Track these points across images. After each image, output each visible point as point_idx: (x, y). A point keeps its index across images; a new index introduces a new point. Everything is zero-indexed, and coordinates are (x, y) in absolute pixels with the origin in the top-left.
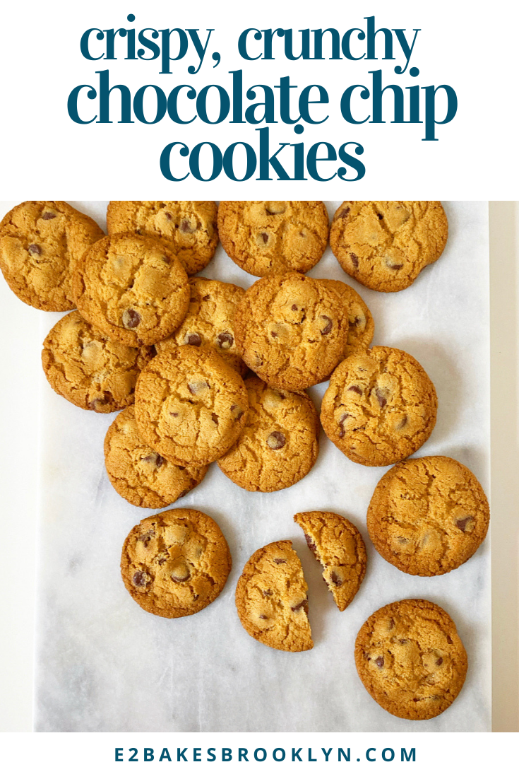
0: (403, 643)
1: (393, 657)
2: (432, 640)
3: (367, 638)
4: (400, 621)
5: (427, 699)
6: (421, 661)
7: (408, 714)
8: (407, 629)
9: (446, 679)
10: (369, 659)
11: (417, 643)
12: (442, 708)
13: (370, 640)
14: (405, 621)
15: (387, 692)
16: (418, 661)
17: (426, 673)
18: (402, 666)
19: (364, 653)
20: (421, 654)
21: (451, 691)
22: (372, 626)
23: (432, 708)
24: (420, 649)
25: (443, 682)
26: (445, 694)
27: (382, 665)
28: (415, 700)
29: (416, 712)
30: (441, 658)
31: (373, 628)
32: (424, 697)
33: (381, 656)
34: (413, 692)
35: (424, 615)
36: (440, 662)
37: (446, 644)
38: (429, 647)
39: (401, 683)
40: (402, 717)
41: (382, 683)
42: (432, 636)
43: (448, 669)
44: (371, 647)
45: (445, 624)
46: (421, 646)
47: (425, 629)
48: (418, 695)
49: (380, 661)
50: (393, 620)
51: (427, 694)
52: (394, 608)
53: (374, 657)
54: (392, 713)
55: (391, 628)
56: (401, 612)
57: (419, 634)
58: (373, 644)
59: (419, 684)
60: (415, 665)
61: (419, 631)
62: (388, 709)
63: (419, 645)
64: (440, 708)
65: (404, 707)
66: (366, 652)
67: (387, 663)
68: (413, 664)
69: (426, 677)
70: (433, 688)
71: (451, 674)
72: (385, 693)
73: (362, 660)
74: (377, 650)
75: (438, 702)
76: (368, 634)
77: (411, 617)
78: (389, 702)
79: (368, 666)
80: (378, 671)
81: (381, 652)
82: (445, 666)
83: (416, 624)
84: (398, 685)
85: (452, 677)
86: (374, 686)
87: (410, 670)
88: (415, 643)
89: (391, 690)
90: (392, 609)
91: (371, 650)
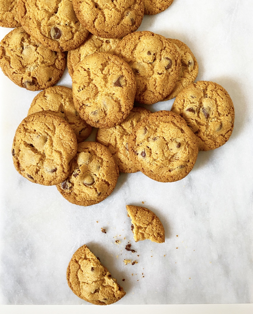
0: (154, 140)
1: (150, 149)
2: (171, 134)
3: (133, 142)
4: (150, 128)
5: (176, 169)
6: (168, 148)
7: (168, 179)
8: (156, 131)
9: (185, 155)
10: (138, 154)
11: (163, 137)
12: (187, 171)
13: (135, 143)
14: (153, 126)
15: (152, 170)
16: (166, 148)
17: (172, 154)
18: (157, 154)
19: (134, 151)
20: (167, 144)
21: (191, 161)
22: (135, 135)
23: (181, 173)
24: (166, 141)
25: (184, 157)
26: (187, 163)
27: (145, 156)
28: (170, 171)
29: (172, 177)
30: (180, 143)
31: (136, 136)
32: (174, 168)
33: (144, 150)
34: (167, 167)
35: (164, 120)
36: (179, 145)
37: (180, 134)
38: (171, 138)
39: (158, 164)
40: (165, 182)
41: (148, 166)
42: (170, 131)
43: (185, 149)
44: (137, 147)
45: (178, 122)
46: (166, 139)
47: (166, 128)
48: (171, 167)
49: (144, 154)
50: (146, 128)
51: (176, 165)
52: (145, 121)
53: (139, 152)
54: (158, 181)
55: (145, 133)
56: (150, 121)
57: (163, 132)
58: (138, 145)
59: (170, 161)
60: (164, 151)
61: (163, 130)
62: (155, 179)
63: (165, 139)
64: (186, 172)
65: (164, 176)
66: (135, 150)
67: (147, 155)
68: (163, 151)
69: (173, 156)
70: (178, 162)
71: (188, 151)
72: (151, 171)
73: (134, 156)
74: (141, 148)
75: (184, 169)
76: (133, 140)
77: (157, 123)
78: (155, 176)
79: (138, 158)
80: (144, 160)
81: (143, 148)
82: (183, 148)
83: (161, 126)
84: (157, 165)
85: (189, 152)
86: (144, 169)
87: (162, 155)
88: (161, 138)
89: (154, 168)
90: (144, 122)
91: (138, 149)
